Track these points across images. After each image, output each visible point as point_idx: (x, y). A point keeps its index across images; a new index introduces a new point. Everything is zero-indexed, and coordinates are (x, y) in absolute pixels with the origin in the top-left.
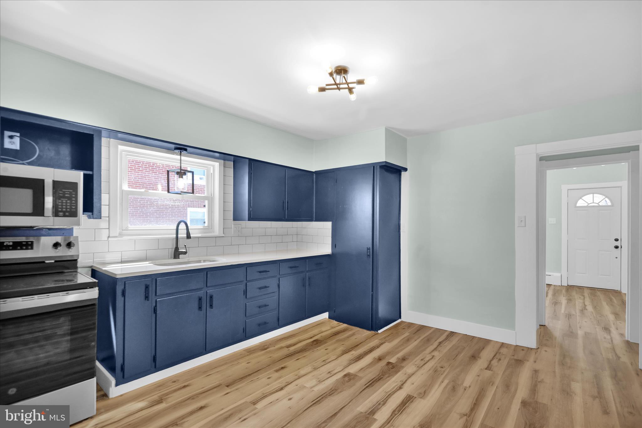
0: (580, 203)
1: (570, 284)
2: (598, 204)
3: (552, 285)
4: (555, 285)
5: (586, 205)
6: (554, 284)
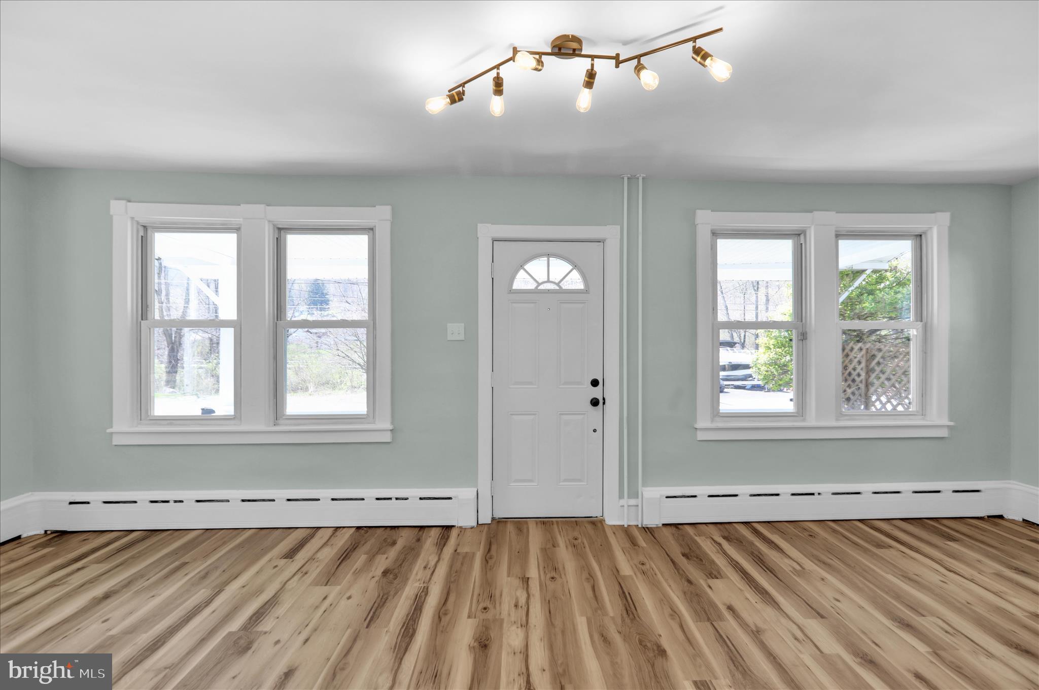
0: (522, 282)
1: (499, 514)
2: (558, 284)
3: (454, 526)
4: (461, 527)
5: (532, 286)
6: (460, 525)
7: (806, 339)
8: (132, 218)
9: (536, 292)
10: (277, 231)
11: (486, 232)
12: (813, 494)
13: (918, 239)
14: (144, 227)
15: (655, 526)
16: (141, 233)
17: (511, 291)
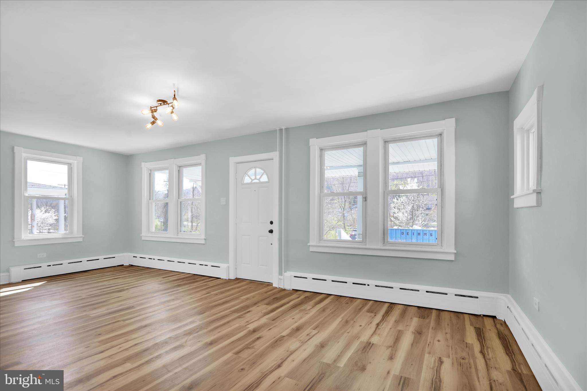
7: (367, 201)
8: (147, 168)
9: (251, 183)
10: (178, 167)
11: (233, 160)
12: (365, 285)
13: (439, 137)
14: (151, 170)
15: (289, 289)
16: (150, 172)
17: (243, 184)
